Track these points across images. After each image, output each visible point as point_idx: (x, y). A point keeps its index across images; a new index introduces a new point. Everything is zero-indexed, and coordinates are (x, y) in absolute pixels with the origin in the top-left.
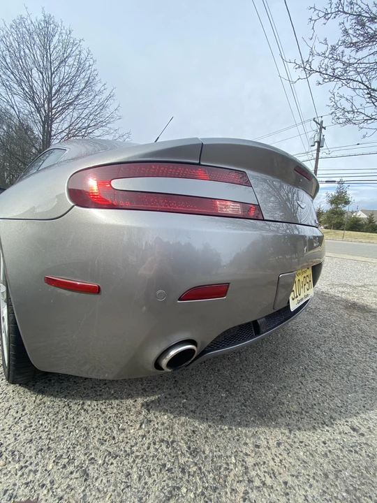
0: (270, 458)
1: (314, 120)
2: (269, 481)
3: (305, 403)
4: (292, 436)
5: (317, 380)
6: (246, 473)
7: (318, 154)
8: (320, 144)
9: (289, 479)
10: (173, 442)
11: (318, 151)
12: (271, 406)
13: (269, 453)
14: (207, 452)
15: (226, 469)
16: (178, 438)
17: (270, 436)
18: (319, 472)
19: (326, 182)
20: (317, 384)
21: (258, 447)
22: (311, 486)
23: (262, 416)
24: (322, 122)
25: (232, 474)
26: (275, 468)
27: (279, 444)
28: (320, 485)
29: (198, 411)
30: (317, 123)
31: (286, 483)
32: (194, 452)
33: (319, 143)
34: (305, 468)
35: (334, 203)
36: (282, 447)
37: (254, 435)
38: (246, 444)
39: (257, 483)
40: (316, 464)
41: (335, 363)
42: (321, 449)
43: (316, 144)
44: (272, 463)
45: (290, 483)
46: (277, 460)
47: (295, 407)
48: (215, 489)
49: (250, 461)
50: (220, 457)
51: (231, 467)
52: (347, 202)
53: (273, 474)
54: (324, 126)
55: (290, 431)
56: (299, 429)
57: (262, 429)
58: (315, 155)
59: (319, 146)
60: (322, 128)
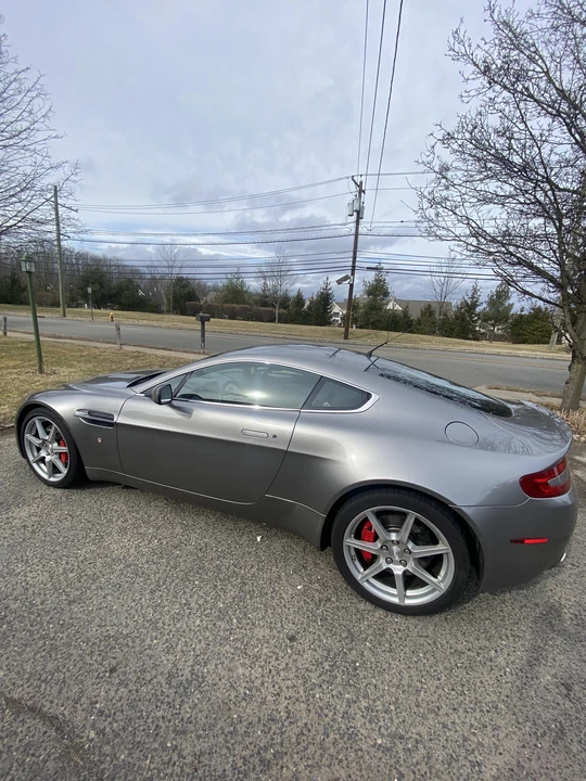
1: (353, 180)
7: (357, 228)
8: (359, 214)
10: (525, 605)
11: (357, 223)
16: (524, 602)
19: (368, 268)
24: (361, 183)
30: (356, 183)
33: (358, 212)
35: (372, 295)
43: (355, 213)
52: (386, 294)
54: (363, 188)
58: (354, 229)
59: (359, 218)
60: (361, 191)
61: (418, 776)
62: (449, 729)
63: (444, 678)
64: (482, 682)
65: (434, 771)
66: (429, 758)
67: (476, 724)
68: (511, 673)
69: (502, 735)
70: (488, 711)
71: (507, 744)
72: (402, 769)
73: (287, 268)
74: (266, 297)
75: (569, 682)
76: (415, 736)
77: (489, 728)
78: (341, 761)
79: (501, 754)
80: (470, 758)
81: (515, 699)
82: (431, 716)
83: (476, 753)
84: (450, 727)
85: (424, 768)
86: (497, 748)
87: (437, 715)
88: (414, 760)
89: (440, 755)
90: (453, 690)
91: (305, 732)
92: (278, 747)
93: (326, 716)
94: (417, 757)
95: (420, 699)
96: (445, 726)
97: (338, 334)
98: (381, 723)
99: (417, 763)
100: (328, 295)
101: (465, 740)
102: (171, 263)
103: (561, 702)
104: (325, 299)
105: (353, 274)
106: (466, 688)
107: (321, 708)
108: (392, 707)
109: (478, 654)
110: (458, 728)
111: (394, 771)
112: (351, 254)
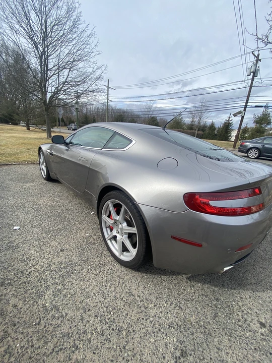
0: (248, 303)
1: (253, 53)
2: (250, 312)
3: (257, 279)
4: (255, 294)
5: (261, 267)
6: (240, 308)
7: (252, 83)
9: (257, 311)
10: (207, 295)
11: (253, 80)
12: (242, 280)
13: (247, 301)
14: (222, 300)
15: (232, 306)
16: (208, 294)
17: (246, 294)
18: (269, 309)
19: (256, 106)
20: (261, 269)
21: (242, 298)
22: (266, 314)
23: (240, 285)
24: (259, 55)
25: (235, 308)
26: (251, 307)
27: (250, 297)
28: (270, 314)
29: (212, 282)
30: (254, 55)
31: (256, 313)
32: (217, 300)
33: (254, 73)
34: (263, 307)
35: (259, 123)
36: (252, 299)
37: (239, 293)
38: (237, 297)
39: (245, 312)
40: (267, 305)
41: (269, 258)
42: (268, 300)
43: (252, 74)
44: (249, 305)
45: (258, 312)
46: (251, 304)
47: (253, 281)
48: (231, 314)
49: (240, 304)
50: (228, 302)
51: (234, 306)
52: (269, 123)
53: (251, 309)
54: (260, 58)
55: (254, 292)
56: (257, 291)
57: (241, 291)
58: (250, 83)
59: (254, 76)
60: (258, 60)
61: (45, 329)
62: (83, 322)
63: (109, 300)
64: (127, 314)
65: (54, 333)
66: (58, 326)
67: (99, 330)
68: (151, 322)
69: (107, 346)
70: (113, 329)
71: (104, 352)
72: (42, 321)
73: (206, 108)
74: (193, 125)
75: (188, 351)
76: (64, 314)
77: (104, 337)
78: (26, 301)
79: (94, 353)
80: (76, 342)
81: (137, 335)
82: (82, 311)
83: (82, 342)
84: (84, 322)
85: (51, 328)
86: (96, 349)
87: (85, 312)
88: (51, 322)
89: (65, 329)
90: (107, 307)
91: (27, 283)
92: (13, 282)
93: (41, 282)
94: (54, 322)
95: (85, 301)
96: (82, 319)
97: (230, 145)
98: (57, 299)
99: (51, 324)
100: (229, 124)
101: (85, 332)
102: (149, 110)
103: (167, 358)
104: (227, 127)
105: (245, 110)
106: (114, 311)
107: (42, 278)
108: (69, 296)
109: (142, 301)
110: (87, 325)
111: (38, 320)
112: (246, 98)
